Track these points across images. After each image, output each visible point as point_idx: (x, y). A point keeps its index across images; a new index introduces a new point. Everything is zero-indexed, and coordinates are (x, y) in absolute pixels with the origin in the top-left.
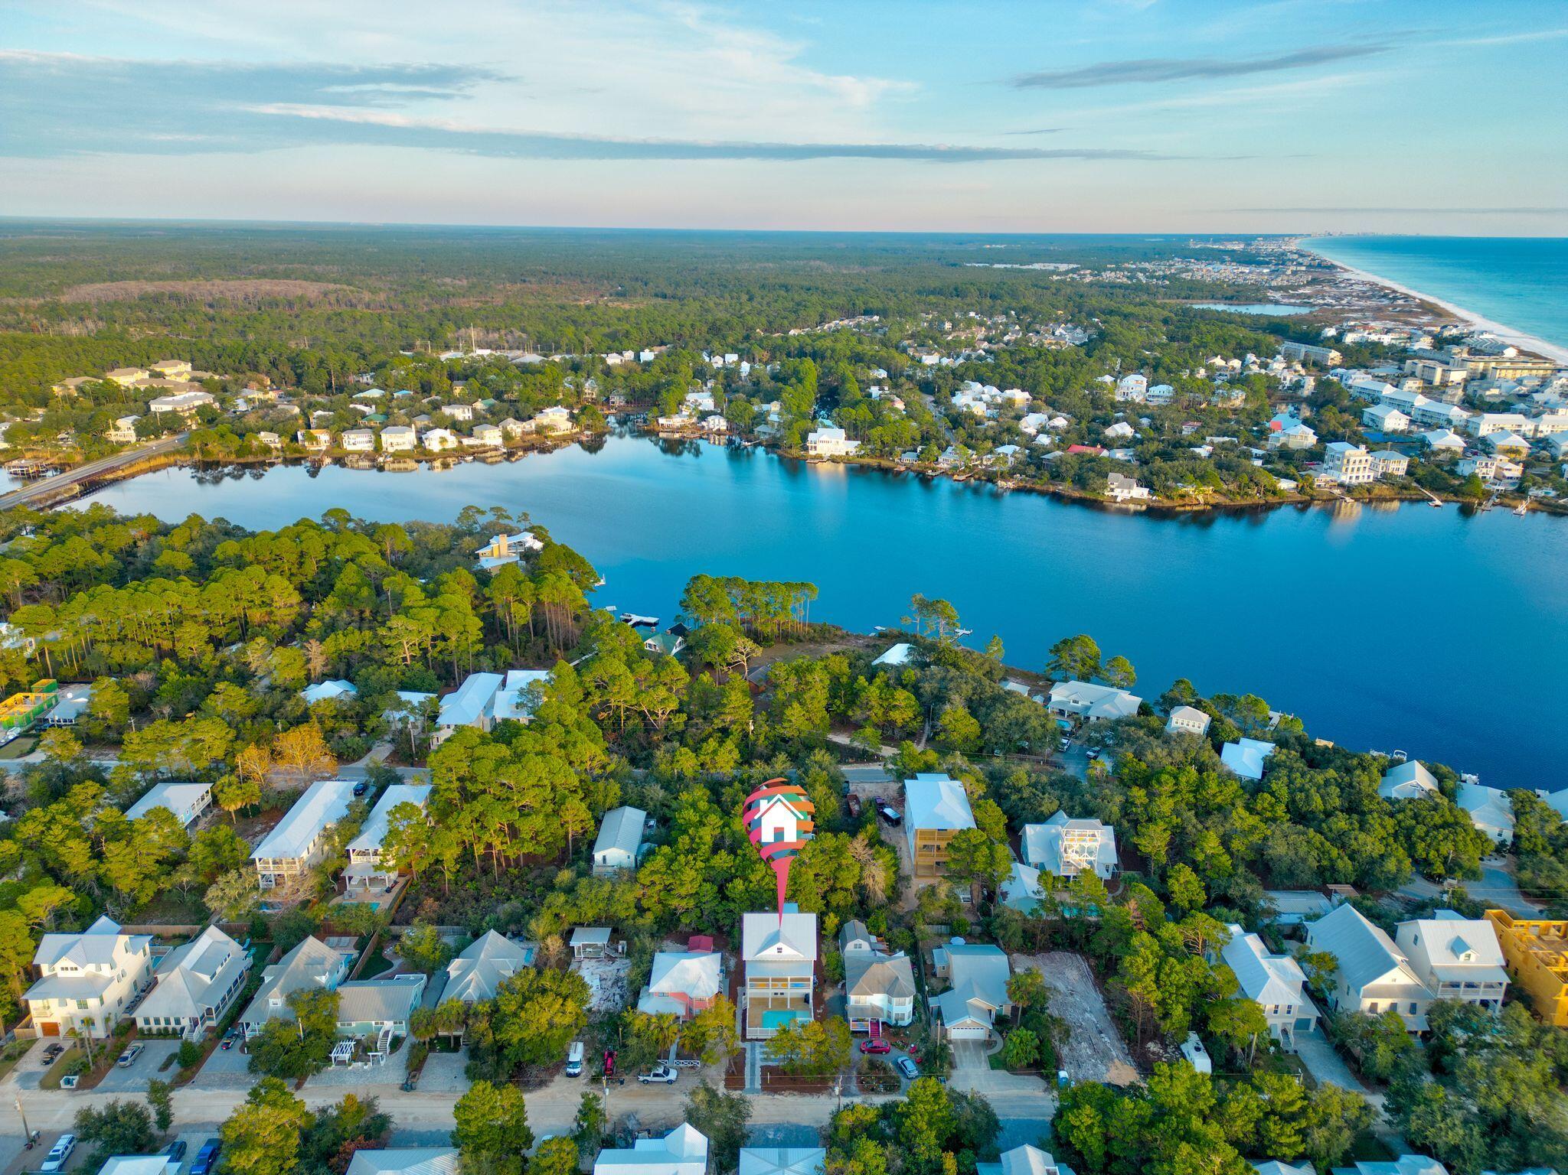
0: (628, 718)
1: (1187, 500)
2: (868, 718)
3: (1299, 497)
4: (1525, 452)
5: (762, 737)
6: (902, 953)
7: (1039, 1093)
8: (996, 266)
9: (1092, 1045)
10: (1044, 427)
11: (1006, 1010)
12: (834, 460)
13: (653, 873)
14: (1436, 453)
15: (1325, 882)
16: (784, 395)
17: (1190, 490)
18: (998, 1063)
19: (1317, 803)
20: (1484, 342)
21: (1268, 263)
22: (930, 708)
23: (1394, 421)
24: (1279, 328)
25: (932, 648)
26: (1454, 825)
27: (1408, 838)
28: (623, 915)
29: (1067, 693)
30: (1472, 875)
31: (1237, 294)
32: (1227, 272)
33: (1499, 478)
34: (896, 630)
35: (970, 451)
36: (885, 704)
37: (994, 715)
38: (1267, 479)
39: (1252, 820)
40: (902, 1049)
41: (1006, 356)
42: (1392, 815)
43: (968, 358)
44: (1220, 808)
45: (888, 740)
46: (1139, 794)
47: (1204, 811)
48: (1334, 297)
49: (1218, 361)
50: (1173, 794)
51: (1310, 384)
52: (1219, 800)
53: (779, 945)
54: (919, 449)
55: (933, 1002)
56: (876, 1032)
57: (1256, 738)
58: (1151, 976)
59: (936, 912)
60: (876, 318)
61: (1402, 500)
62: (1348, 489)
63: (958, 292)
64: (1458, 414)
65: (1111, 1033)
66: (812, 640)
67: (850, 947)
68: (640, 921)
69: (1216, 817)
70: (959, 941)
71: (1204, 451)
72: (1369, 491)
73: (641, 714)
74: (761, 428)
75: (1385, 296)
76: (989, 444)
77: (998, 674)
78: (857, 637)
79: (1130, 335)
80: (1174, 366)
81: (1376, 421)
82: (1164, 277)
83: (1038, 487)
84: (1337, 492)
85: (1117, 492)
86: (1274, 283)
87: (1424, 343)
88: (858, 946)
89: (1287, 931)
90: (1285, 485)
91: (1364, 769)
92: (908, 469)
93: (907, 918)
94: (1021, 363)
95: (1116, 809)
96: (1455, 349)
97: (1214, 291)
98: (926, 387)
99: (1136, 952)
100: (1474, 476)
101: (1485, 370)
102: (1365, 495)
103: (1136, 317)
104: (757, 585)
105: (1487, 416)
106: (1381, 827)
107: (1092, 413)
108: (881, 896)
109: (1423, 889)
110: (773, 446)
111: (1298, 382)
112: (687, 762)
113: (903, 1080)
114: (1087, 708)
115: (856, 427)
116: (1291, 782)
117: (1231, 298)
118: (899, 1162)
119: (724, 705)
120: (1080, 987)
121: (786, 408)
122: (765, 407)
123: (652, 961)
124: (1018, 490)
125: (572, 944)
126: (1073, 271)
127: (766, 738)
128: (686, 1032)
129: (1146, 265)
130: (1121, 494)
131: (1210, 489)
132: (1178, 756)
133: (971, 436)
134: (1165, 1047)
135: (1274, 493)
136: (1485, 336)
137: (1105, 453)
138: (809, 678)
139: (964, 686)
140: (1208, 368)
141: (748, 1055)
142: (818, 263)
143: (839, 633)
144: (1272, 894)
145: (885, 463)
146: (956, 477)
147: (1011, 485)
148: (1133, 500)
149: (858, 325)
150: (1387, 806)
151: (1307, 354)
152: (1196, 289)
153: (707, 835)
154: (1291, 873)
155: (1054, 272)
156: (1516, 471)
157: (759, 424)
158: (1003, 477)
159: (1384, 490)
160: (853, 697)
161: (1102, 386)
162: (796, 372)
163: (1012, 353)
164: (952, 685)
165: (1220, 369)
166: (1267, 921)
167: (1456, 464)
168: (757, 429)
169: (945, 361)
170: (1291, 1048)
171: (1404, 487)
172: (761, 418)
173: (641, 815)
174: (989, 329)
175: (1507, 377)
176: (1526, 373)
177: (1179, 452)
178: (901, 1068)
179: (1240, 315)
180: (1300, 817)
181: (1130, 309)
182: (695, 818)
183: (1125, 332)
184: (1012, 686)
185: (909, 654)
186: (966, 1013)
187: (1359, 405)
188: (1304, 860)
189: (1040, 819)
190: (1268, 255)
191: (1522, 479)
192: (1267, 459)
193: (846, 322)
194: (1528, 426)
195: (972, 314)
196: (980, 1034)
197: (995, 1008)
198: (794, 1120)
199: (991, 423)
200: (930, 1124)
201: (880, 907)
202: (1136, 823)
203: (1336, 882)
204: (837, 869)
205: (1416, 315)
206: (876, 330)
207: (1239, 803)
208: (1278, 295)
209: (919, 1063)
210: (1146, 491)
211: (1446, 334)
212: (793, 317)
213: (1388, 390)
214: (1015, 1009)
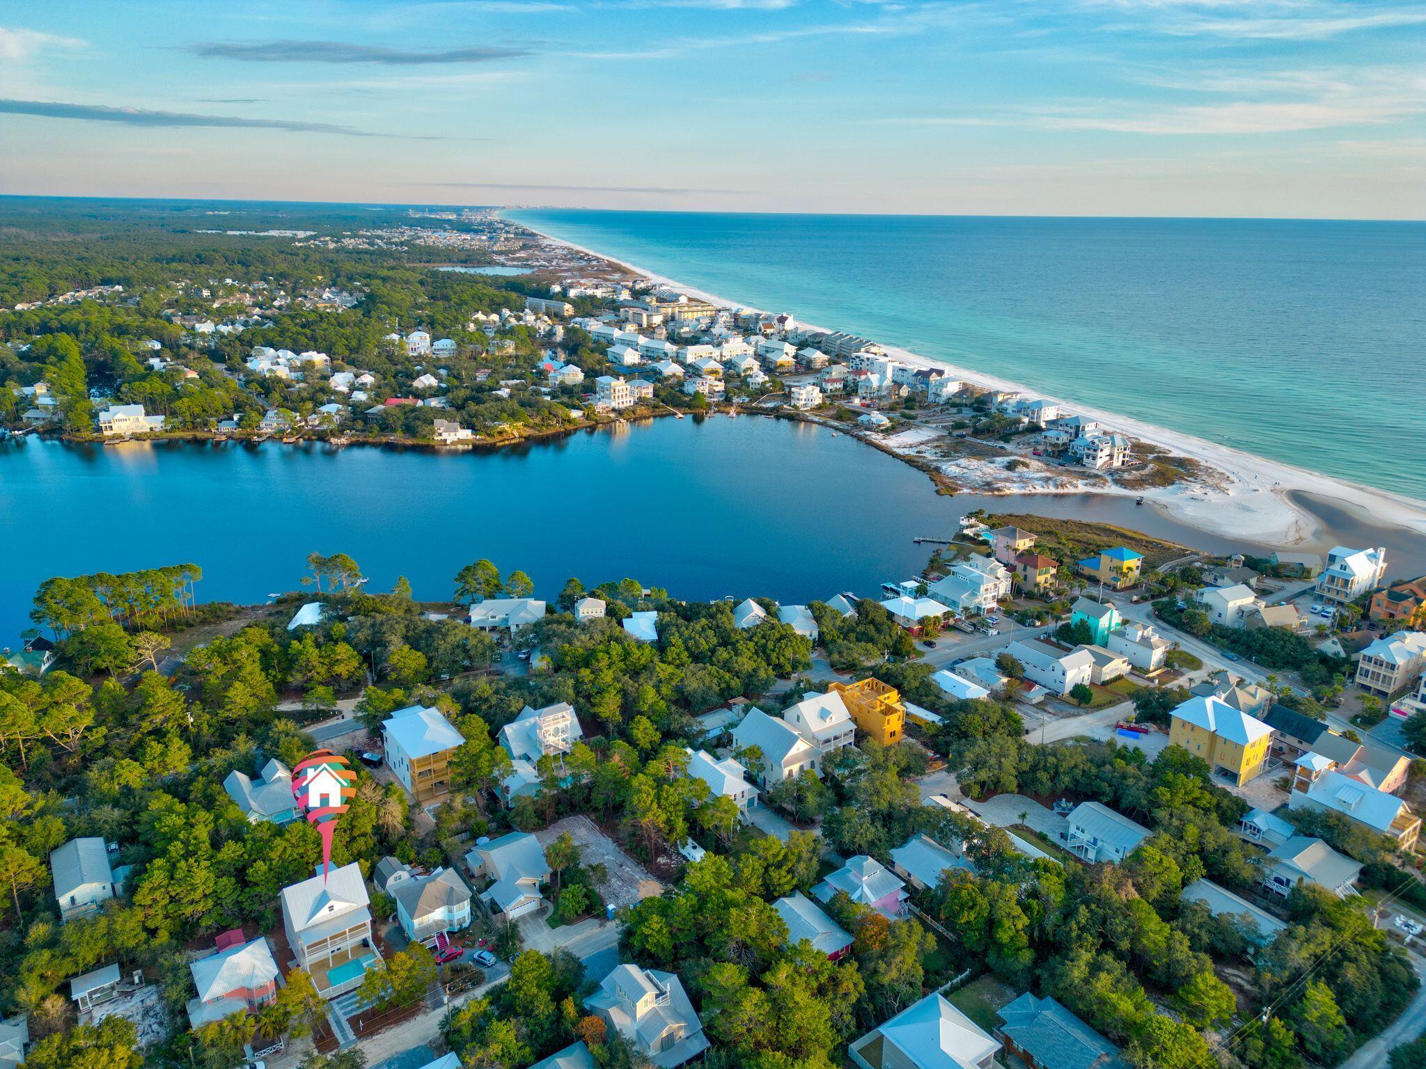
0: (29, 750)
1: (505, 436)
2: (310, 679)
3: (588, 423)
4: (721, 371)
5: (205, 726)
6: (440, 869)
7: (597, 930)
8: (230, 233)
9: (619, 878)
10: (353, 384)
11: (547, 879)
12: (137, 437)
13: (152, 890)
14: (667, 379)
15: (726, 700)
16: (48, 375)
17: (506, 427)
18: (558, 921)
19: (704, 645)
20: (664, 292)
21: (483, 231)
22: (372, 654)
23: (631, 358)
24: (514, 285)
25: (345, 601)
26: (786, 636)
27: (764, 652)
28: (132, 943)
29: (484, 612)
30: (807, 666)
31: (469, 258)
32: (454, 239)
33: (712, 393)
34: (294, 592)
35: (294, 414)
36: (326, 661)
37: (435, 644)
38: (562, 411)
39: (670, 669)
40: (472, 946)
41: (287, 320)
42: (750, 639)
43: (245, 324)
44: (645, 667)
45: (340, 694)
46: (585, 673)
47: (635, 673)
48: (545, 260)
49: (480, 316)
50: (609, 666)
51: (560, 331)
52: (642, 661)
53: (330, 904)
54: (236, 417)
55: (485, 897)
56: (443, 943)
57: (643, 610)
58: (655, 805)
59: (455, 825)
60: (119, 288)
61: (655, 417)
62: (620, 412)
63: (201, 259)
64: (670, 348)
65: (629, 863)
66: (204, 622)
67: (391, 881)
68: (156, 942)
69: (644, 676)
70: (484, 840)
71: (504, 393)
72: (634, 412)
73: (47, 742)
74: (30, 414)
75: (582, 258)
76: (309, 405)
77: (417, 610)
78: (254, 608)
79: (399, 296)
80: (447, 322)
81: (618, 359)
82: (402, 244)
83: (371, 440)
84: (612, 415)
85: (445, 436)
86: (495, 249)
87: (625, 295)
88: (399, 877)
89: (714, 742)
90: (575, 414)
91: (722, 613)
92: (229, 437)
93: (428, 840)
94: (304, 326)
95: (571, 692)
96: (648, 299)
97: (449, 255)
98: (215, 355)
99: (639, 791)
100: (697, 393)
101: (673, 314)
102: (631, 415)
103: (394, 280)
104: (127, 577)
105: (690, 348)
106: (747, 649)
107: (393, 368)
108: (400, 828)
109: (784, 686)
110: (51, 431)
111: (551, 330)
112: (132, 774)
113: (485, 970)
114: (506, 620)
115: (152, 401)
116: (681, 635)
117: (466, 261)
118: (524, 1029)
119: (151, 706)
120: (592, 839)
121: (53, 389)
122: (27, 390)
123: (190, 974)
124: (351, 445)
125: (74, 997)
126: (311, 237)
127: (210, 726)
128: (265, 1020)
129: (380, 232)
130: (450, 437)
131: (520, 424)
132: (598, 637)
133: (285, 399)
134: (670, 857)
135: (569, 421)
136: (663, 288)
137: (420, 403)
138: (236, 655)
139: (396, 626)
140: (476, 322)
141: (330, 1017)
142: (14, 230)
143: (231, 608)
144: (699, 719)
145: (200, 435)
146: (285, 440)
147: (344, 440)
148: (460, 441)
149: (102, 296)
150: (744, 634)
151: (547, 307)
152: (432, 254)
153: (202, 832)
154: (704, 701)
155: (294, 239)
156: (720, 386)
157: (25, 410)
158: (333, 434)
159: (642, 410)
160: (289, 662)
161: (392, 343)
162: (52, 350)
163: (293, 318)
164: (384, 628)
165: (484, 322)
166: (701, 740)
167: (683, 385)
168: (25, 415)
169: (225, 329)
170: (749, 822)
171: (655, 407)
172: (28, 403)
173: (97, 843)
174: (253, 295)
175: (692, 319)
176: (700, 314)
177: (485, 396)
178: (480, 962)
179: (481, 276)
180: (697, 658)
181: (385, 273)
182: (180, 821)
183: (393, 293)
184: (434, 617)
185: (322, 612)
186: (519, 893)
187: (602, 345)
188: (710, 688)
189: (511, 718)
190: (480, 224)
191: (726, 391)
192: (553, 395)
193: (83, 293)
194: (716, 353)
195: (229, 281)
196: (533, 906)
197: (537, 880)
198: (401, 1048)
199: (302, 385)
200: (539, 986)
201: (401, 838)
202: (588, 697)
203: (732, 697)
204: (352, 819)
205: (609, 273)
206: (124, 300)
207: (656, 659)
208: (502, 259)
209: (494, 950)
210: (469, 432)
211: (637, 287)
212: (15, 290)
213: (617, 333)
214: (554, 875)
